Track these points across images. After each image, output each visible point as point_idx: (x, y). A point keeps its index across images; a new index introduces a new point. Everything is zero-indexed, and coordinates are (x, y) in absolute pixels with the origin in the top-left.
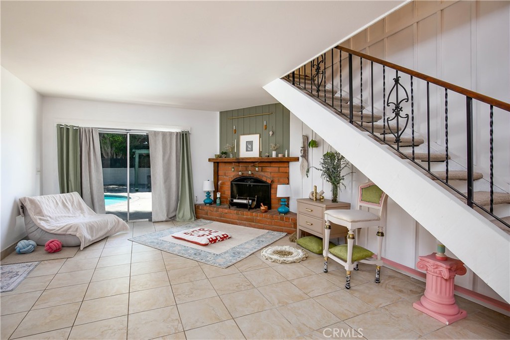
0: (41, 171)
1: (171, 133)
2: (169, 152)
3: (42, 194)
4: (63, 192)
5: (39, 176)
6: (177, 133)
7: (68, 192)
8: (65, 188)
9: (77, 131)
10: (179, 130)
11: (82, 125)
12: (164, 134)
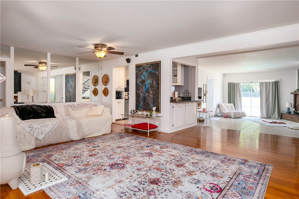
0: (223, 97)
1: (270, 82)
2: (268, 90)
3: (223, 103)
4: (229, 103)
5: (223, 98)
6: (273, 82)
7: (231, 103)
8: (230, 102)
9: (234, 84)
10: (273, 81)
11: (235, 82)
12: (266, 83)
